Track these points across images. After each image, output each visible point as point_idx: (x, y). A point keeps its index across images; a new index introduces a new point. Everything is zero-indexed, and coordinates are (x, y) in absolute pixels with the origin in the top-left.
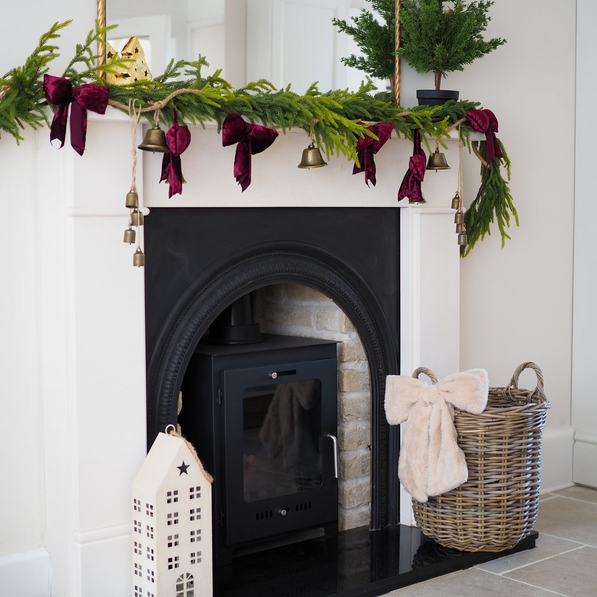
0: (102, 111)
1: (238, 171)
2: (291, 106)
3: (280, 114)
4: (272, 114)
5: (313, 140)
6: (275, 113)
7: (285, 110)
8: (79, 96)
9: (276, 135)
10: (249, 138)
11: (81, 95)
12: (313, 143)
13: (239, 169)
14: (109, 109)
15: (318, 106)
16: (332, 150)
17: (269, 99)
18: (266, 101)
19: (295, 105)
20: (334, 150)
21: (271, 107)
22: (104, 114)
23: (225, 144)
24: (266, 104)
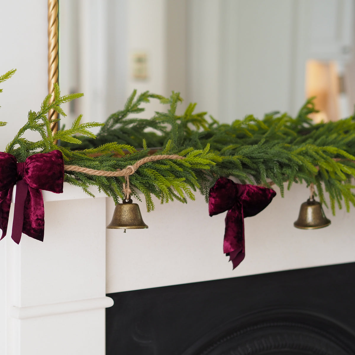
0: (59, 189)
1: (230, 246)
2: (290, 160)
3: (276, 170)
4: (267, 170)
5: (314, 193)
6: (270, 169)
7: (282, 165)
8: (27, 176)
9: (274, 194)
10: (241, 203)
11: (30, 174)
12: (313, 197)
13: (231, 244)
14: (66, 186)
15: (323, 158)
16: (339, 203)
17: (263, 152)
18: (259, 155)
19: (295, 159)
20: (343, 202)
21: (265, 162)
22: (62, 192)
23: (212, 213)
24: (259, 159)
